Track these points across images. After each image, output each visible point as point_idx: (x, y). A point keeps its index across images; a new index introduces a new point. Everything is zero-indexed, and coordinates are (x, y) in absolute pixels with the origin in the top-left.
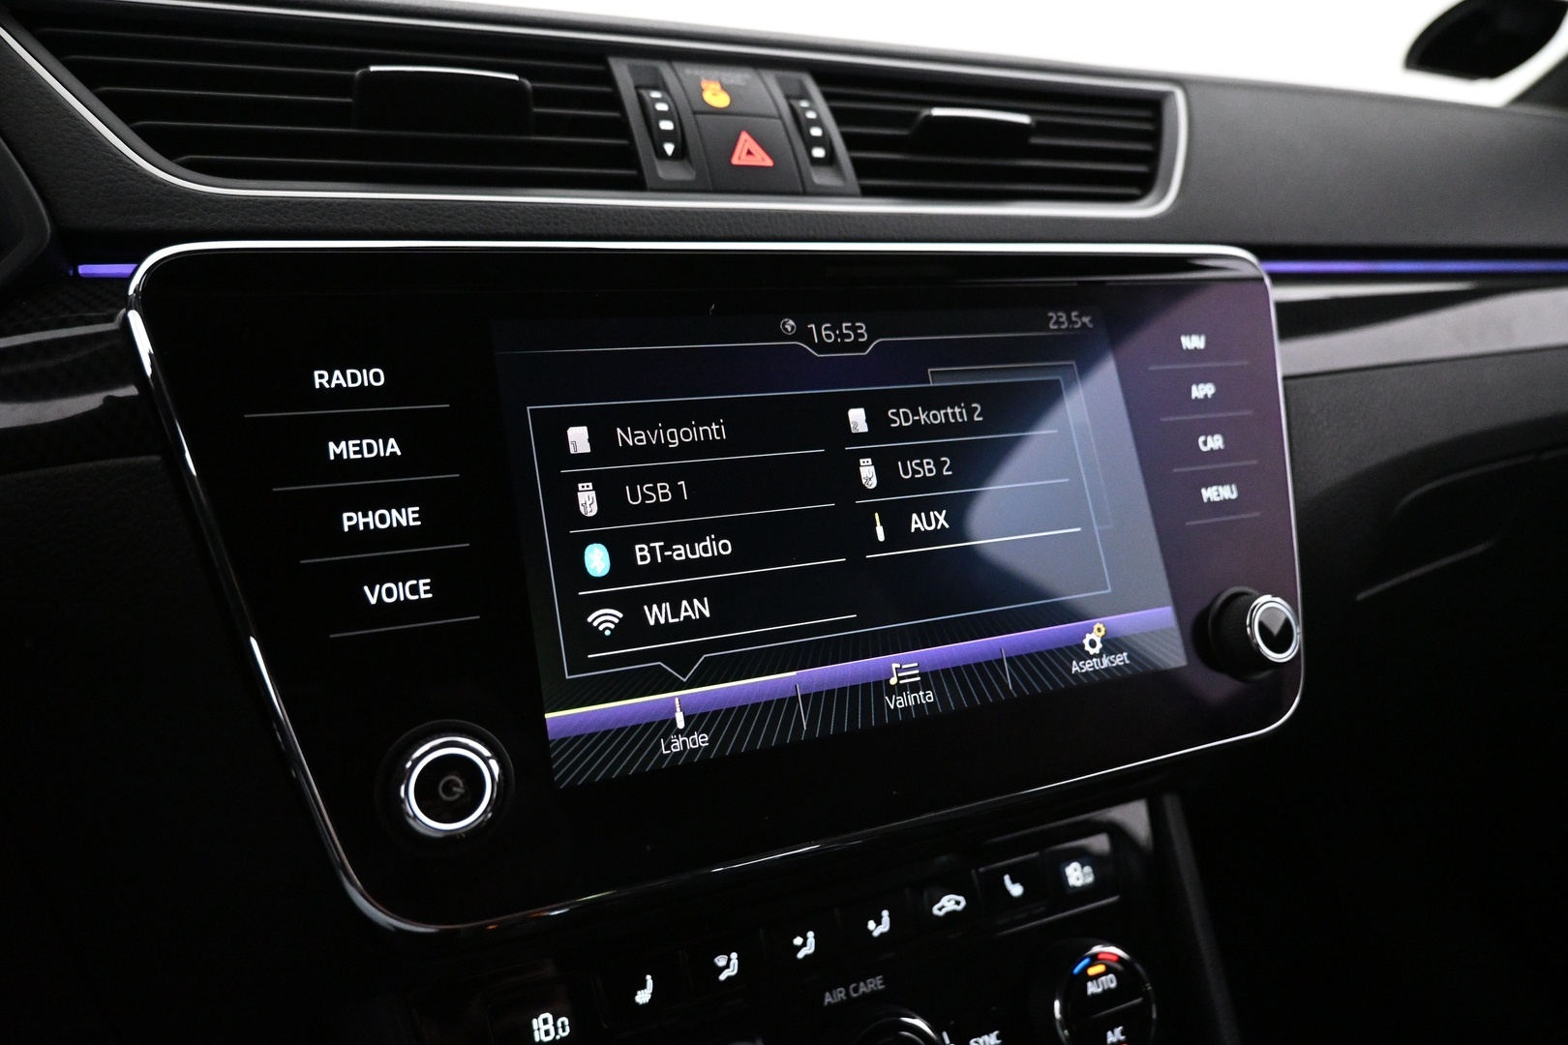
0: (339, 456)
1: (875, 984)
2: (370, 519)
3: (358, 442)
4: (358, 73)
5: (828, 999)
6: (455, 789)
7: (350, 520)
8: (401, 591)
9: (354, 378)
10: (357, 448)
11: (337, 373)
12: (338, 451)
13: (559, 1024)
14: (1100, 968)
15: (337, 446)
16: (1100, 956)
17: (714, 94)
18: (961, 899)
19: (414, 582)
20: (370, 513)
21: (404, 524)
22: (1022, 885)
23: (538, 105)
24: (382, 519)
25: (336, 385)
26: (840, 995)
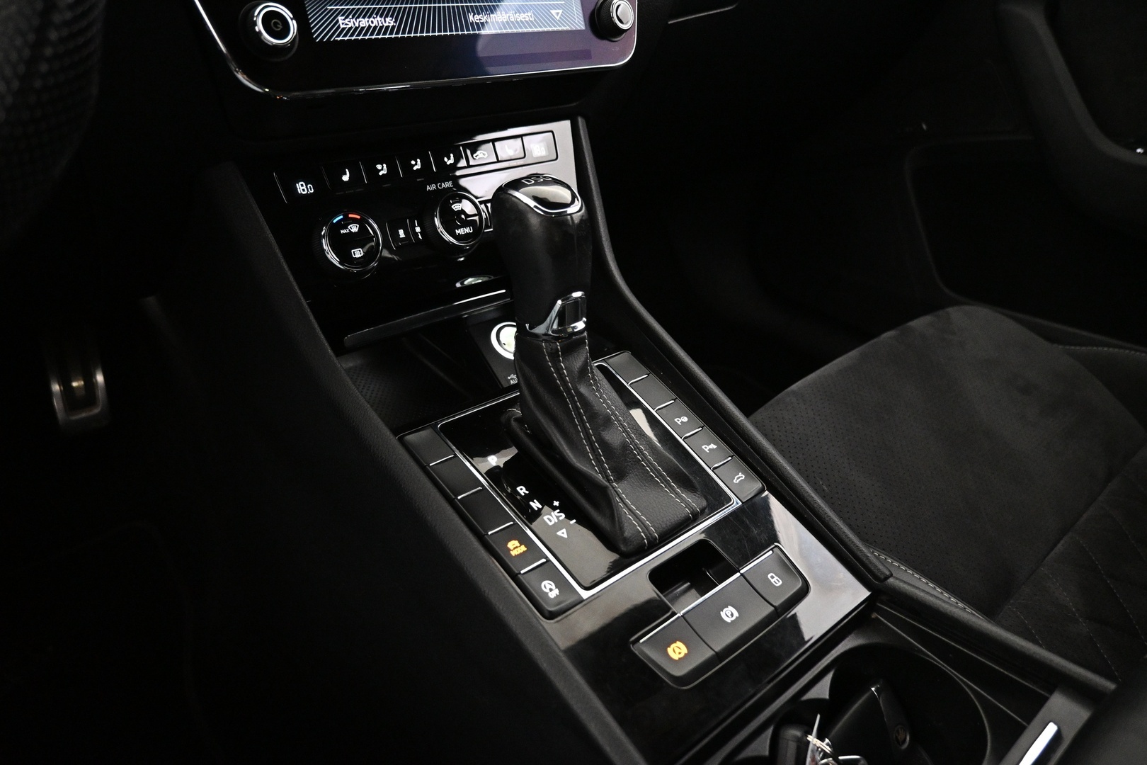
1: (449, 184)
5: (428, 188)
6: (278, 26)
26: (433, 187)
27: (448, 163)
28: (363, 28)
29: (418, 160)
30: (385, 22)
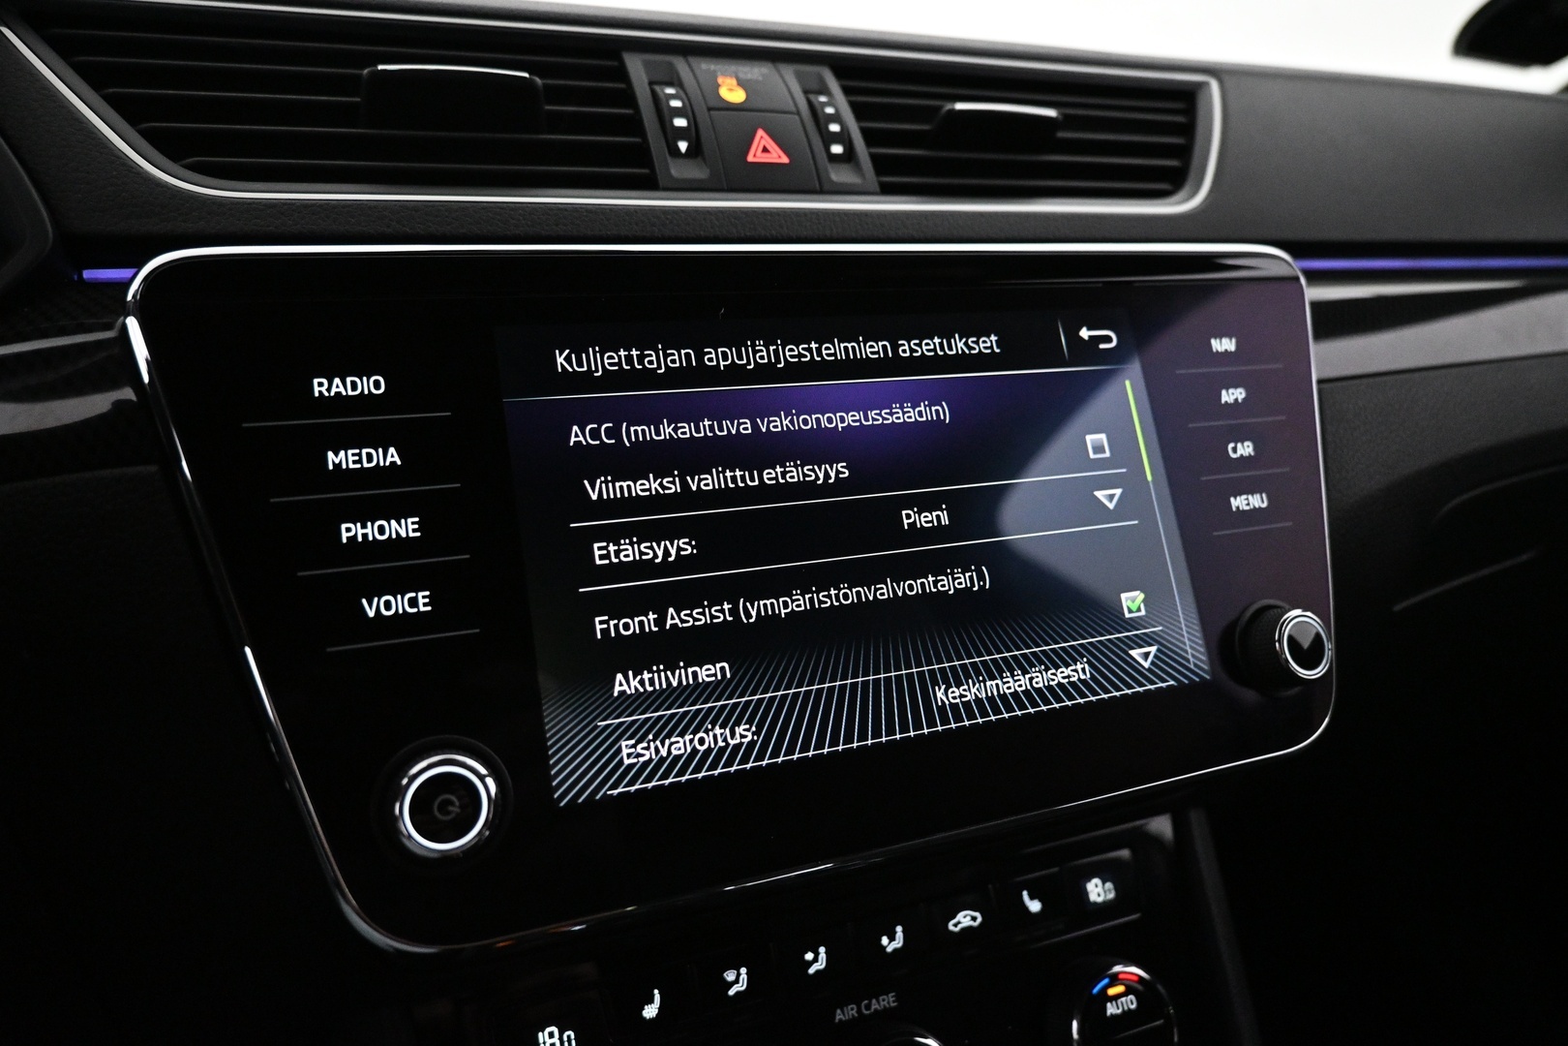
0: (337, 466)
1: (888, 1001)
2: (368, 530)
3: (357, 451)
4: (366, 71)
5: (839, 1016)
6: (451, 808)
7: (349, 531)
8: (400, 604)
9: (354, 386)
10: (357, 458)
11: (337, 381)
12: (337, 461)
13: (565, 1038)
14: (1120, 989)
15: (336, 455)
16: (1121, 976)
17: (731, 90)
18: (977, 914)
19: (413, 595)
20: (369, 524)
21: (404, 535)
22: (1040, 901)
23: (550, 104)
24: (381, 530)
25: (336, 393)
26: (851, 1011)
27: (889, 949)
28: (678, 758)
29: (822, 950)
30: (733, 735)
